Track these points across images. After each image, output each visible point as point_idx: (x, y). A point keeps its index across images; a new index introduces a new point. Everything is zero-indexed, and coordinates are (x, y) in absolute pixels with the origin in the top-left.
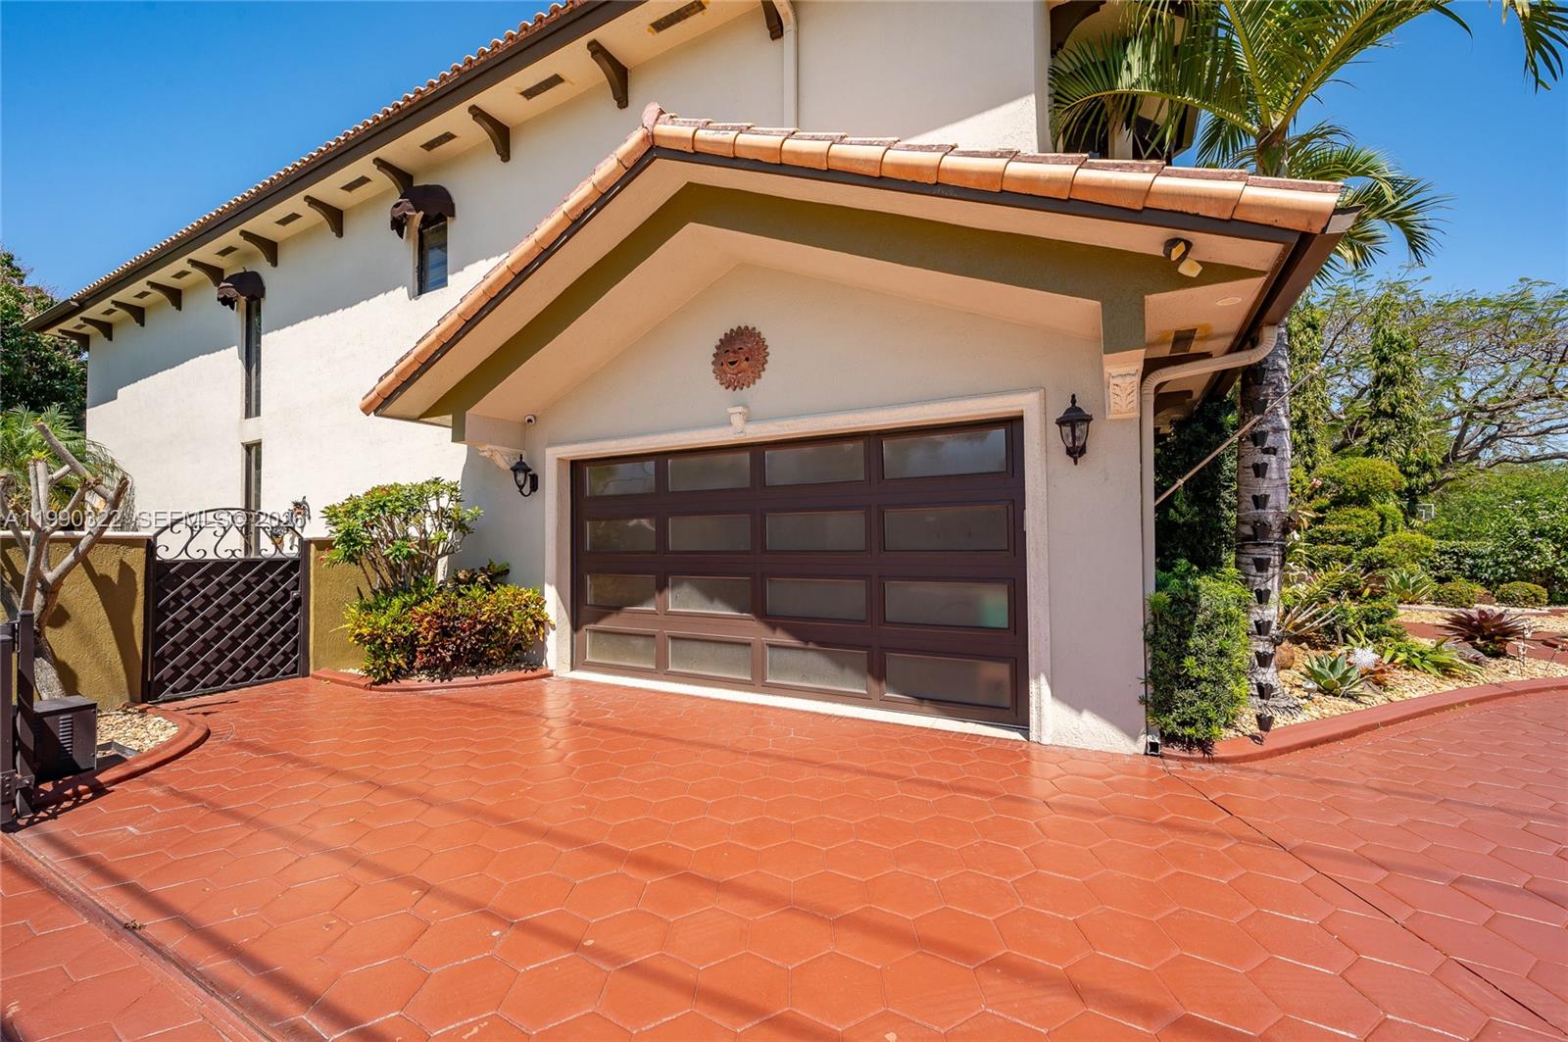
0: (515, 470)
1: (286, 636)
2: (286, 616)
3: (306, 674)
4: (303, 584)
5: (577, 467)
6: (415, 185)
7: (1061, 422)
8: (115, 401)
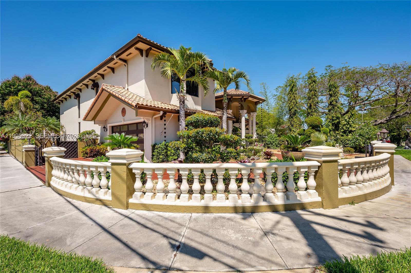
1: (75, 152)
2: (75, 149)
3: (78, 158)
4: (77, 145)
5: (113, 127)
6: (96, 82)
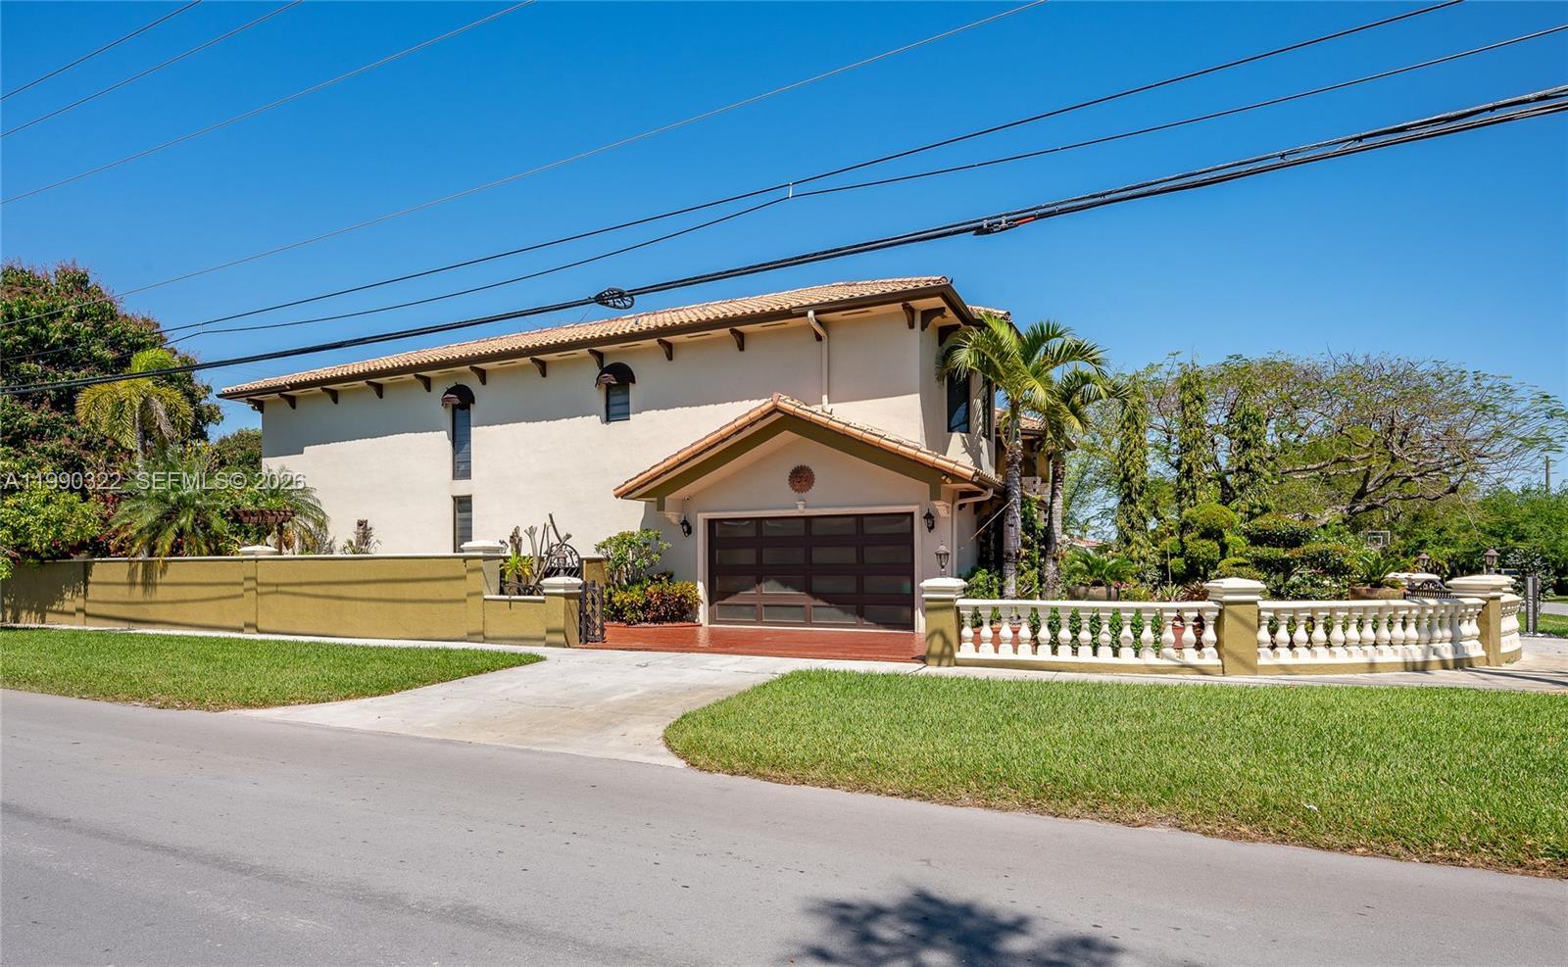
0: (683, 524)
5: (711, 523)
7: (925, 518)
8: (301, 455)
